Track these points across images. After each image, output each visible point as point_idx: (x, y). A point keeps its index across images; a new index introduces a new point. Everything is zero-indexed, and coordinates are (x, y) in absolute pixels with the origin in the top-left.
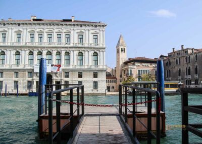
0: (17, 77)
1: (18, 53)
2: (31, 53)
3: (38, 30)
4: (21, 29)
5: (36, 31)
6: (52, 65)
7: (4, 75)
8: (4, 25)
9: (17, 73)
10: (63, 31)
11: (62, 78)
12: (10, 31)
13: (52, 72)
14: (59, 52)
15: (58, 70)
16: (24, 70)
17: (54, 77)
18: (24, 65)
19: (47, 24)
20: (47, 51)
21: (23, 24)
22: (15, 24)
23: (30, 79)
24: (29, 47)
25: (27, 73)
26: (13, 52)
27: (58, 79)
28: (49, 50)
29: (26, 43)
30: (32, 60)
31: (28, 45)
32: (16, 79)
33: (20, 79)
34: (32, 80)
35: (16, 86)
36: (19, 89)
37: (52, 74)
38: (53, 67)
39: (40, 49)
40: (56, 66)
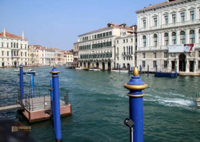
0: (156, 57)
1: (155, 36)
2: (166, 35)
3: (171, 11)
4: (156, 14)
5: (169, 12)
6: (185, 45)
7: (146, 56)
8: (144, 12)
9: (156, 53)
10: (196, 7)
11: (196, 57)
12: (149, 16)
13: (185, 52)
14: (193, 30)
15: (191, 49)
16: (161, 51)
17: (188, 57)
18: (161, 47)
19: (179, 3)
20: (180, 31)
21: (157, 8)
22: (151, 10)
23: (166, 59)
24: (164, 29)
25: (163, 53)
26: (152, 35)
27: (192, 58)
28: (182, 29)
29: (161, 26)
30: (167, 41)
31: (163, 27)
32: (155, 59)
33: (158, 59)
34: (168, 59)
35: (155, 66)
36: (158, 68)
37: (185, 54)
38: (186, 46)
39: (173, 30)
40: (188, 45)
